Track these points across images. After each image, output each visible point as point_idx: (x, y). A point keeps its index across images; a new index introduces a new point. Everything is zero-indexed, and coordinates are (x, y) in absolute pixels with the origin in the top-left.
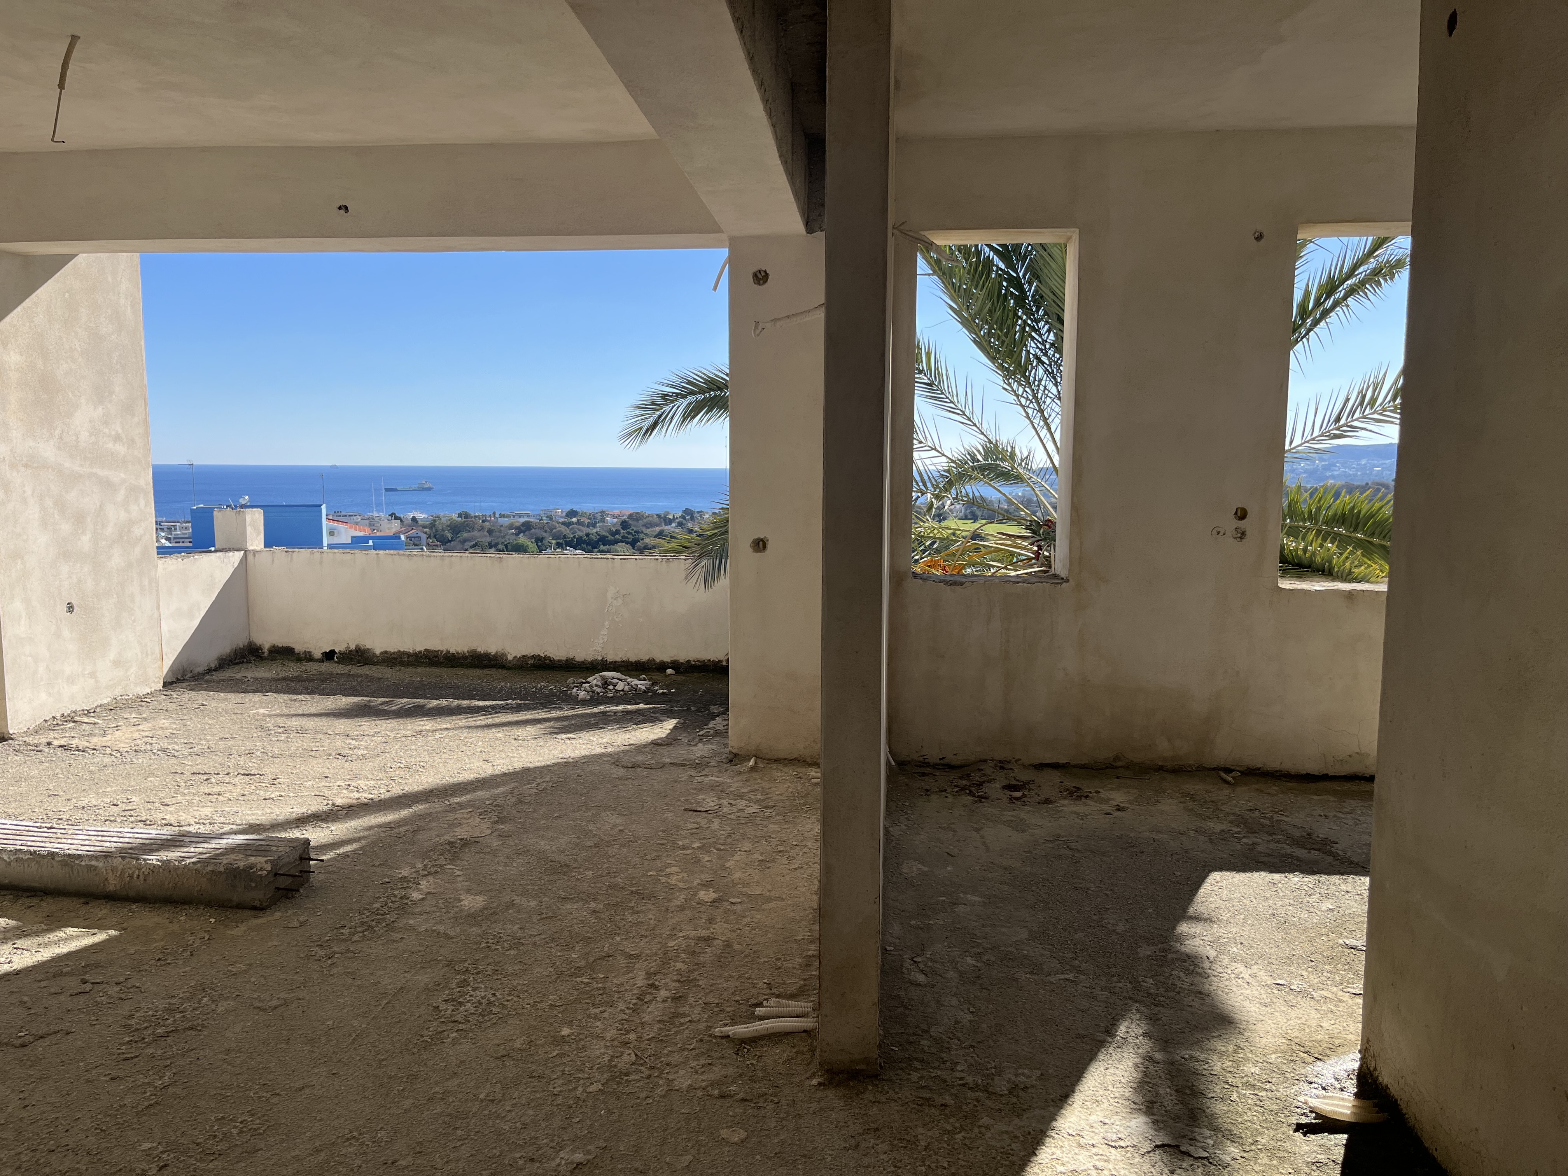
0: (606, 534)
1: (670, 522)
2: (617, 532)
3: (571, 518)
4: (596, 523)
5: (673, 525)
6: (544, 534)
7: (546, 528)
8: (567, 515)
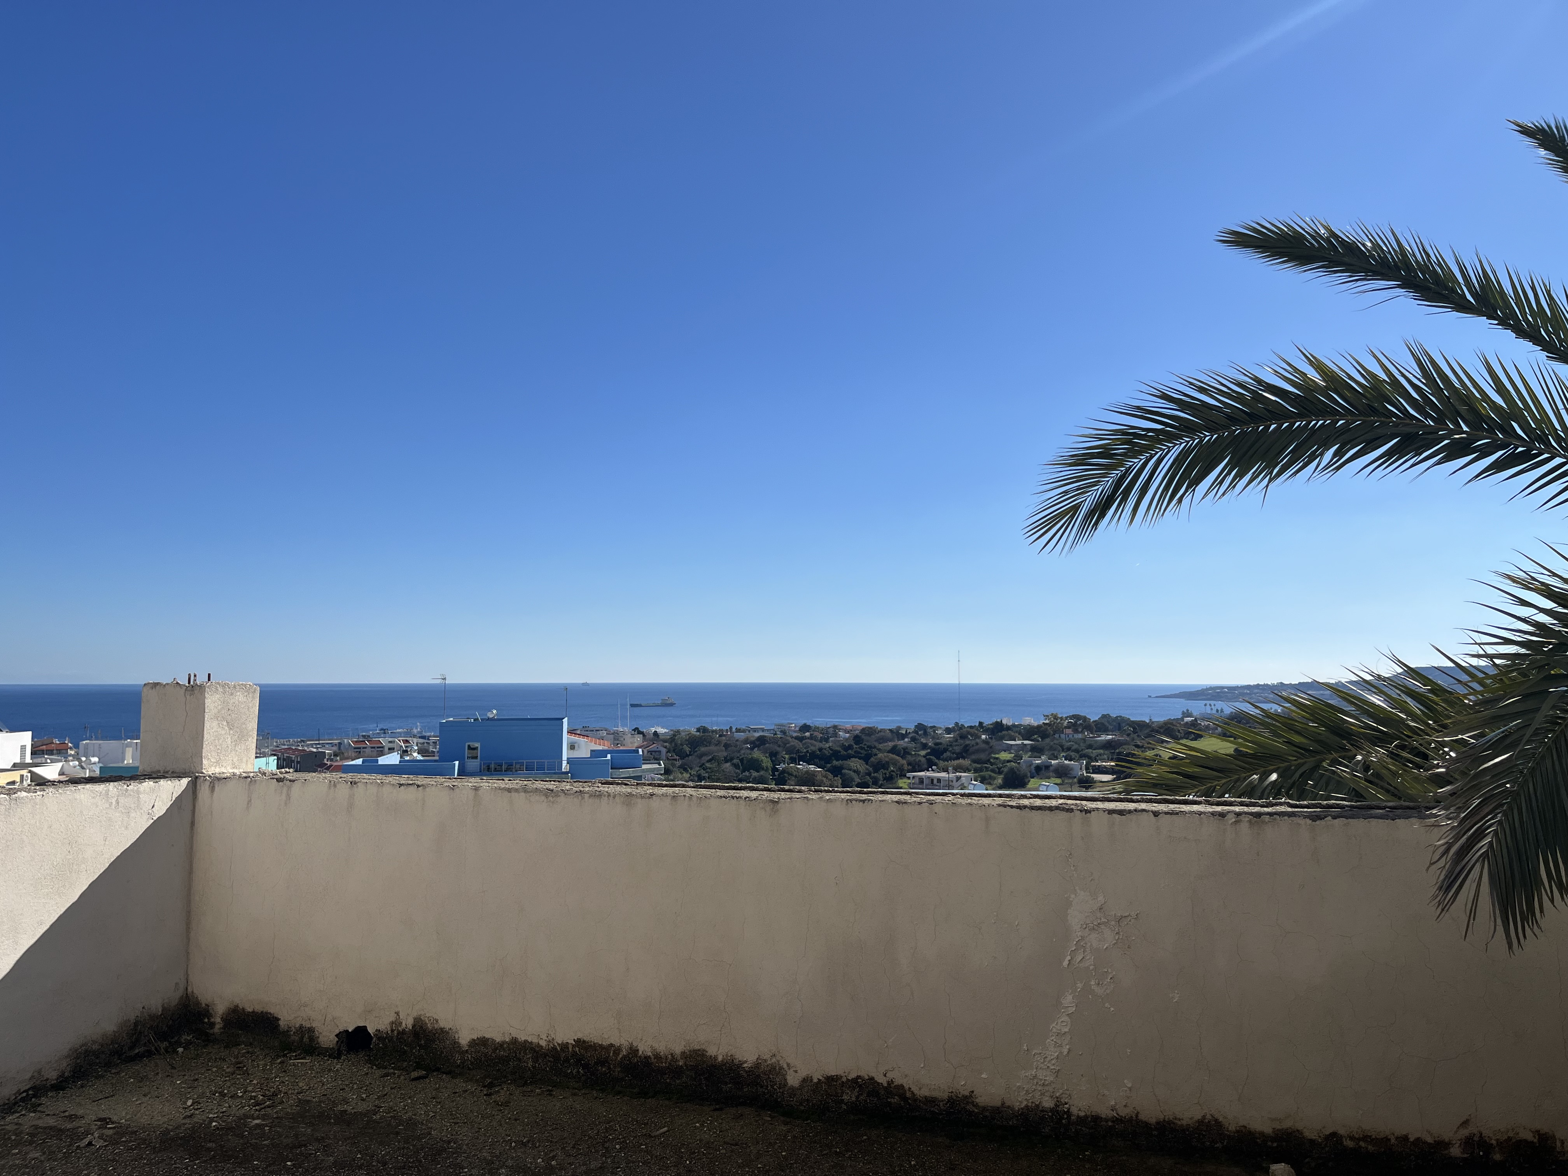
0: (839, 749)
1: (903, 737)
2: (850, 747)
3: (804, 733)
4: (828, 738)
5: (906, 740)
6: (778, 749)
7: (780, 743)
8: (800, 730)
